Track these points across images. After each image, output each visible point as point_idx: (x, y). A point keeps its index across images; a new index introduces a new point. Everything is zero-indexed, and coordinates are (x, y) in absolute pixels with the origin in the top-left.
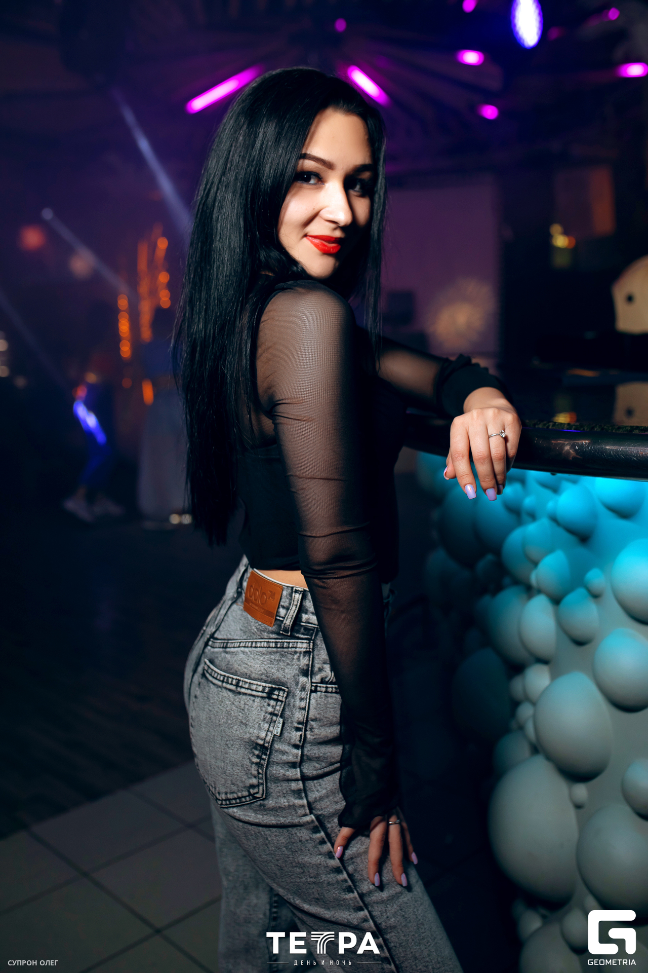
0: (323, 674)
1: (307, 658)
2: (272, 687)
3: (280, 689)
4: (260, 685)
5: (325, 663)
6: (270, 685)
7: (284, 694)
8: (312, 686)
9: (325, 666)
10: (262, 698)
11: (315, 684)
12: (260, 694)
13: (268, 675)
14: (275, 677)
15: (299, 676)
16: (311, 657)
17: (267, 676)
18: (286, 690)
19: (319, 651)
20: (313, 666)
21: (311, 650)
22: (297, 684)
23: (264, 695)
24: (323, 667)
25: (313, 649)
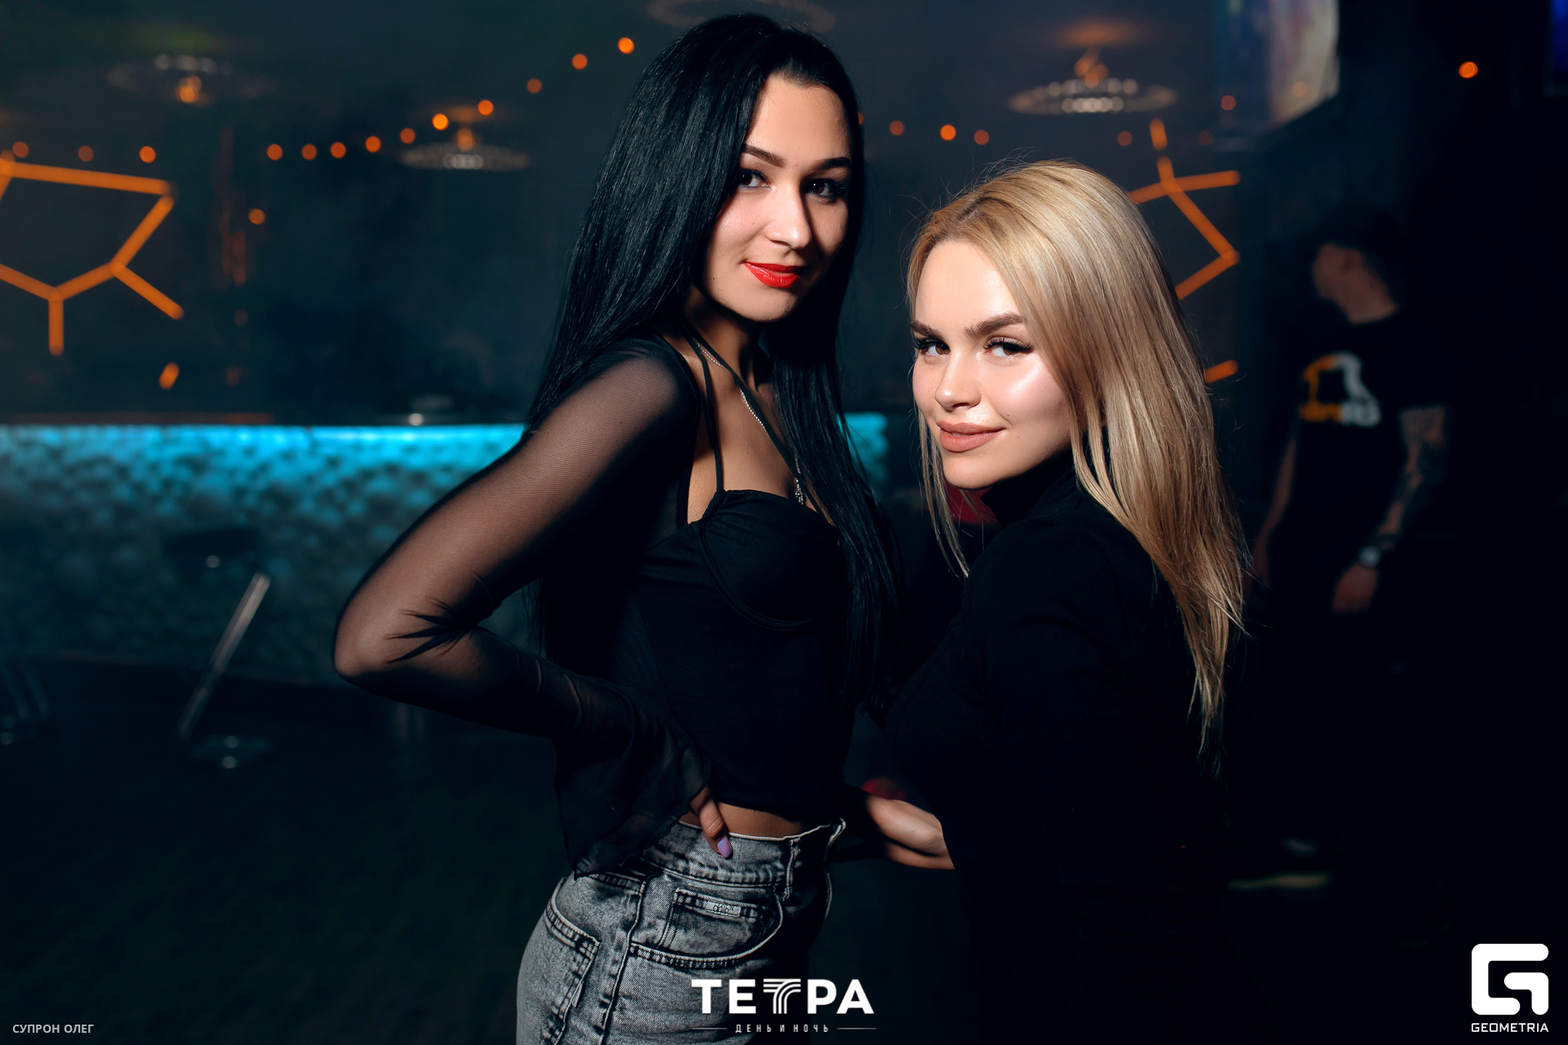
0: (651, 932)
1: (634, 905)
2: (582, 936)
3: (591, 941)
4: (571, 930)
5: (659, 917)
6: (582, 932)
7: (592, 948)
8: (630, 946)
9: (658, 921)
10: (570, 947)
11: (635, 945)
12: (569, 942)
13: (584, 917)
14: (589, 922)
15: (617, 927)
16: (639, 904)
17: (581, 919)
18: (597, 943)
19: (652, 898)
20: (641, 918)
21: (640, 895)
22: (613, 938)
23: (573, 944)
24: (655, 922)
25: (644, 895)
